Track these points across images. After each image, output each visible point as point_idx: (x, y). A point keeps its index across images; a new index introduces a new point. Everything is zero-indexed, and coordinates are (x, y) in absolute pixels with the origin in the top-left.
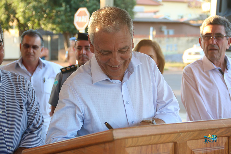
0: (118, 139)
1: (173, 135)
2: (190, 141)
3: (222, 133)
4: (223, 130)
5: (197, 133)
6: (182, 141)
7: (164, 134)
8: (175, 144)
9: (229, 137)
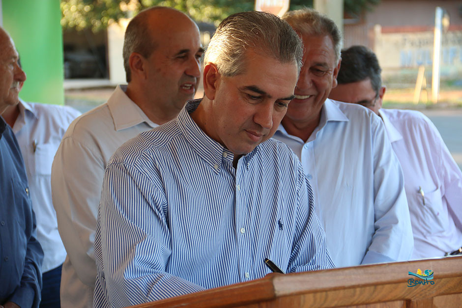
0: (285, 296)
1: (402, 285)
2: (440, 297)
5: (456, 279)
6: (423, 297)
7: (383, 284)
8: (408, 302)
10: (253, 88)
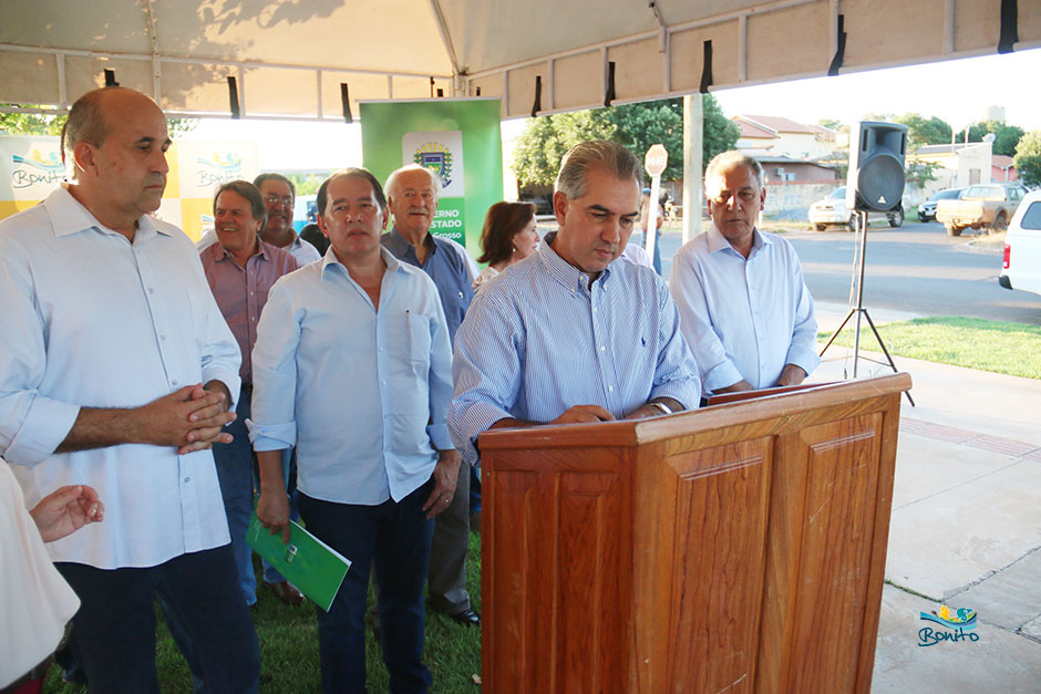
0: (648, 444)
1: (772, 421)
2: (806, 429)
3: (872, 406)
4: (873, 402)
5: (822, 412)
6: (791, 431)
7: (752, 422)
8: (775, 438)
9: (884, 413)
10: (597, 207)
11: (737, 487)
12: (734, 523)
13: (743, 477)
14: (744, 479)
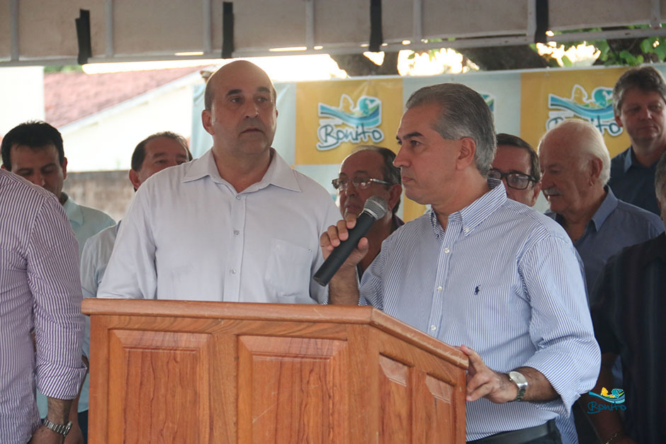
6: (224, 333)
11: (170, 366)
12: (169, 396)
13: (175, 359)
14: (176, 362)
